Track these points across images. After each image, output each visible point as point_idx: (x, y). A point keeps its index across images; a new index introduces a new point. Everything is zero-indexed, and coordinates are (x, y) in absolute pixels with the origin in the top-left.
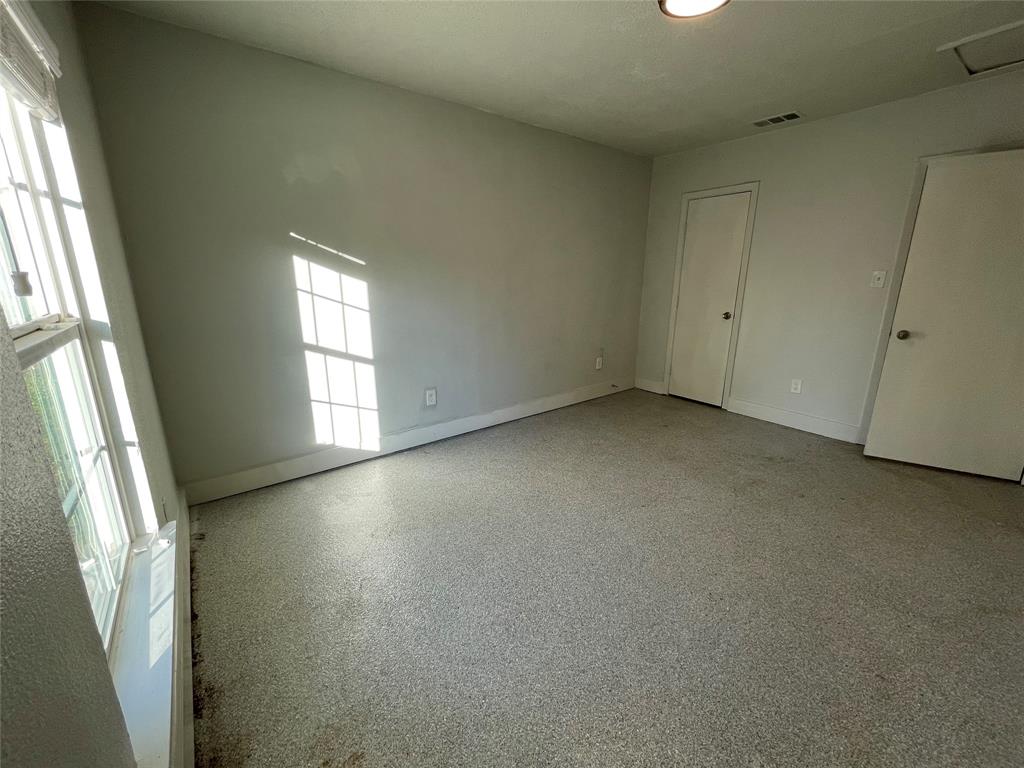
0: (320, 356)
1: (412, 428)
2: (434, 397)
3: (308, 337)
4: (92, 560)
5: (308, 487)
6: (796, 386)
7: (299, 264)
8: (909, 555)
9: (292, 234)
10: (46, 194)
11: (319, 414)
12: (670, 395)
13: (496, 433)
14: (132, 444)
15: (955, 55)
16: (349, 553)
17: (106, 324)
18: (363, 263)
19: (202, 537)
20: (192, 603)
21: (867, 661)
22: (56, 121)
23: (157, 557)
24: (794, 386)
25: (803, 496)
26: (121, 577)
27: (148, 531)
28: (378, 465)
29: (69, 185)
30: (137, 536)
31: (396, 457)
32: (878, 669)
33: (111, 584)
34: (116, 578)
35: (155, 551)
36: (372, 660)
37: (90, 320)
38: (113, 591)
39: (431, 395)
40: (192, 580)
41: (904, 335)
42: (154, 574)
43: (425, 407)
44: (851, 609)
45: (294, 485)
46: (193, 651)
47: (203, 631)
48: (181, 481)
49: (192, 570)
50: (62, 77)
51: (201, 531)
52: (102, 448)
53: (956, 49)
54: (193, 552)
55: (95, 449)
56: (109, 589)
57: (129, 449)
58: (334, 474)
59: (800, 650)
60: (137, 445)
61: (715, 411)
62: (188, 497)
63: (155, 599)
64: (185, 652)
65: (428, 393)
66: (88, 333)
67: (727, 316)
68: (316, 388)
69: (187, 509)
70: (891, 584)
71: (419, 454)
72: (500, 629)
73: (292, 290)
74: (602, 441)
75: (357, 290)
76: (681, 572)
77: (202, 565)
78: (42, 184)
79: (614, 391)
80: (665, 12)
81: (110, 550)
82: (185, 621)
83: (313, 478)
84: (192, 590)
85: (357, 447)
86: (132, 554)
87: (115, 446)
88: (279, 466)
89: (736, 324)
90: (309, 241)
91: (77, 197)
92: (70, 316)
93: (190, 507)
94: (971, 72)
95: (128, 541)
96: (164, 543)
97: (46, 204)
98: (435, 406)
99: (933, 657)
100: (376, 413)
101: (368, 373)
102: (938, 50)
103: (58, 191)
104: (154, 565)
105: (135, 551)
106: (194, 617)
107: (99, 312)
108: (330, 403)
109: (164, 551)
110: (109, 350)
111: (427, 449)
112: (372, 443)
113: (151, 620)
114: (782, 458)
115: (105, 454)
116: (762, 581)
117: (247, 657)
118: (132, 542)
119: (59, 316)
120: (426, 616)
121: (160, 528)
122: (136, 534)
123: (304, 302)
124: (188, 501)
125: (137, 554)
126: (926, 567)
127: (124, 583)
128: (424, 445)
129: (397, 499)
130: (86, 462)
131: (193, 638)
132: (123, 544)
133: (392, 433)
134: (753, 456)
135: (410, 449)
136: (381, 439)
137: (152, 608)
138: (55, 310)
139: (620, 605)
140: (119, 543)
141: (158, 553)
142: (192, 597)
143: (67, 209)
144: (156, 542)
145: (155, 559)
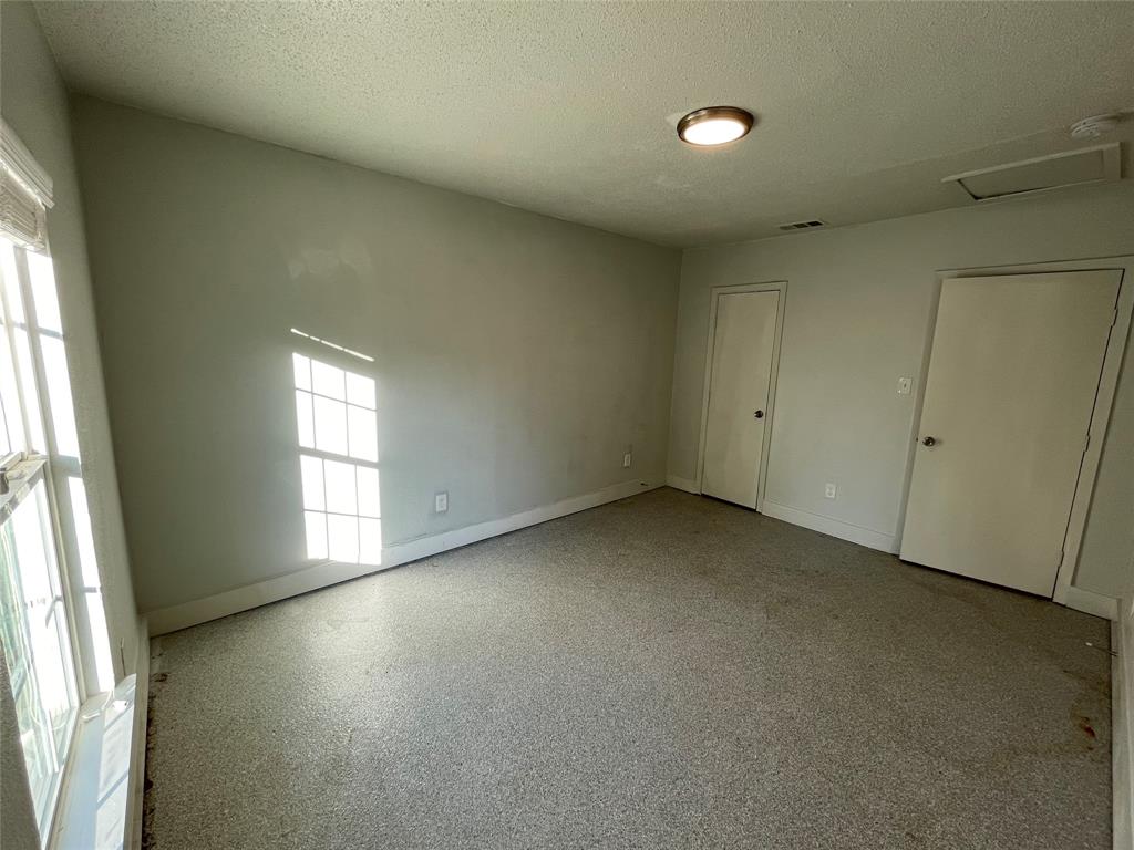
0: (318, 461)
1: (421, 536)
2: (445, 502)
3: (305, 440)
4: (31, 732)
5: (295, 609)
6: (830, 491)
7: (300, 362)
8: (942, 687)
9: (293, 330)
10: (22, 326)
11: (313, 525)
12: (703, 495)
13: (512, 539)
14: (93, 590)
15: (960, 186)
16: (339, 696)
17: (76, 459)
18: (371, 359)
19: (163, 678)
20: (146, 766)
21: (897, 817)
22: (42, 251)
23: (113, 723)
24: (828, 490)
25: (837, 617)
26: (65, 756)
27: (102, 690)
28: (379, 579)
29: (50, 313)
30: (88, 696)
31: (398, 571)
32: (909, 825)
33: (54, 766)
34: (59, 755)
35: (109, 717)
36: (358, 835)
37: (57, 454)
38: (55, 774)
39: (442, 500)
40: (148, 735)
41: (929, 442)
42: (106, 747)
43: (435, 514)
44: (883, 753)
45: (278, 607)
46: (143, 832)
47: (157, 805)
48: (142, 608)
49: (149, 721)
50: (54, 207)
51: (165, 671)
52: (58, 599)
53: (959, 181)
54: (151, 698)
55: (49, 601)
56: (50, 772)
57: (88, 595)
58: (327, 593)
59: (829, 805)
60: (98, 590)
61: (750, 514)
62: (150, 626)
63: (106, 783)
64: (134, 833)
65: (438, 497)
66: (54, 472)
67: (759, 414)
68: (311, 495)
69: (148, 642)
70: (924, 723)
71: (426, 566)
72: (507, 790)
73: (290, 390)
74: (628, 552)
75: (364, 388)
76: (708, 713)
77: (162, 715)
78: (18, 315)
79: (644, 489)
80: (684, 140)
81: (53, 716)
82: (137, 792)
83: (302, 599)
84: (147, 750)
85: (354, 561)
86: (81, 722)
87: (72, 594)
88: (262, 585)
89: (768, 426)
90: (313, 338)
91: (58, 327)
92: (34, 453)
93: (151, 639)
94: (976, 198)
95: (76, 703)
96: (120, 706)
97: (22, 337)
98: (445, 512)
99: (964, 809)
100: (379, 521)
101: (371, 478)
102: (944, 180)
103: (36, 321)
104: (106, 735)
105: (85, 717)
106: (148, 785)
107: (69, 445)
108: (326, 512)
109: (121, 715)
110: (77, 488)
111: (435, 561)
112: (373, 556)
113: (99, 812)
114: (817, 572)
115: (60, 606)
116: (792, 722)
117: (209, 838)
118: (81, 704)
119: (22, 453)
120: (425, 776)
121: (116, 686)
122: (87, 693)
123: (302, 402)
124: (149, 632)
125: (86, 722)
126: (959, 701)
127: (68, 764)
128: (431, 556)
129: (398, 626)
130: (37, 615)
131: (144, 814)
132: (71, 709)
133: (395, 544)
134: (787, 570)
135: (415, 561)
136: (382, 552)
137: (101, 796)
138: (19, 447)
139: (641, 755)
140: (66, 707)
141: (113, 718)
142: (147, 758)
143: (43, 338)
144: (110, 705)
145: (109, 726)
